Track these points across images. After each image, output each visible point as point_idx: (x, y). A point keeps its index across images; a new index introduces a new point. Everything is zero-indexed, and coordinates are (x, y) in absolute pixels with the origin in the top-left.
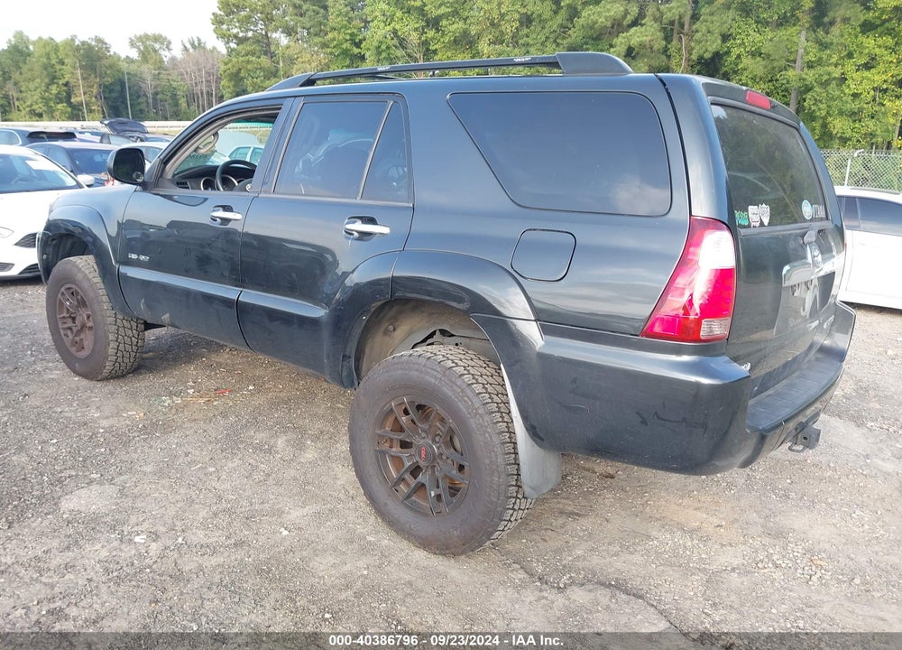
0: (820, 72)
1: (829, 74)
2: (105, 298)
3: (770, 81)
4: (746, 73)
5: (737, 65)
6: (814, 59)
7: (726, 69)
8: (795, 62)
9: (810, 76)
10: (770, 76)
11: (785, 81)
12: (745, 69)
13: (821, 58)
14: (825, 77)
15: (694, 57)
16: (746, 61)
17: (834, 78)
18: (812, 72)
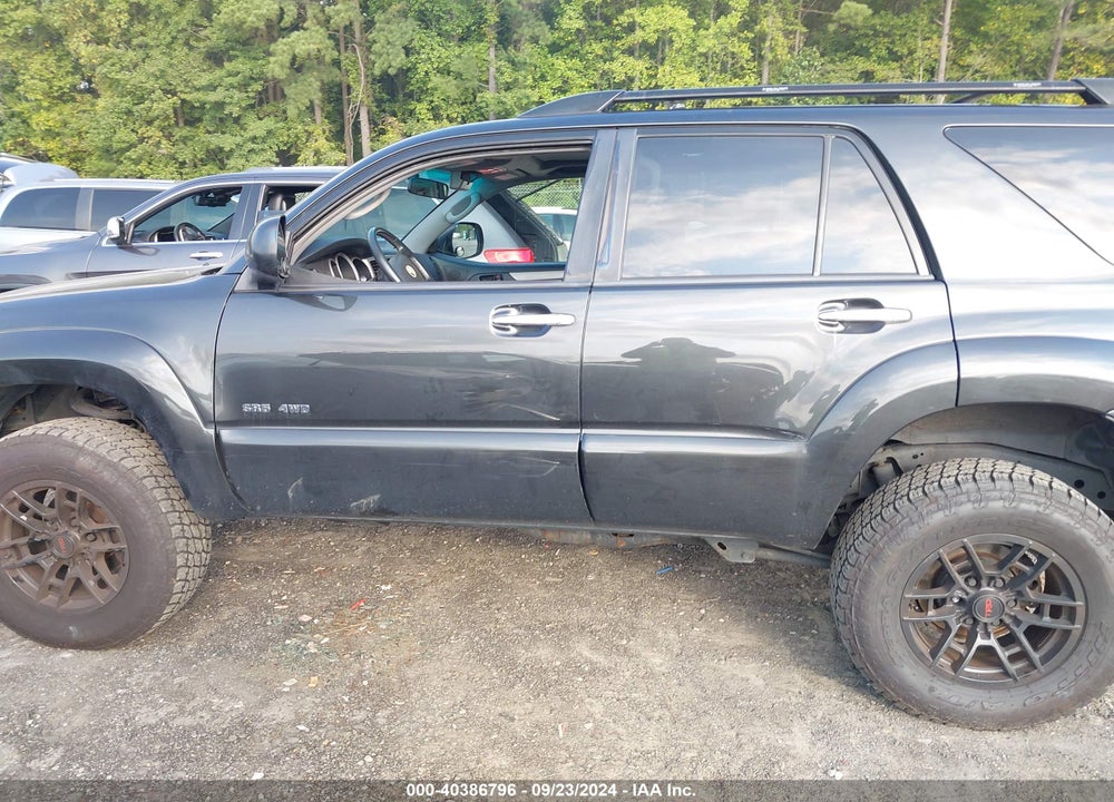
0: (518, 94)
1: (528, 97)
2: (158, 494)
3: (463, 104)
4: (437, 94)
5: (425, 83)
6: (509, 80)
7: (411, 88)
8: (487, 82)
9: (509, 98)
10: (463, 98)
11: (483, 105)
12: (436, 89)
13: (516, 80)
14: (525, 101)
15: (377, 72)
16: (436, 80)
17: (534, 103)
18: (509, 95)
